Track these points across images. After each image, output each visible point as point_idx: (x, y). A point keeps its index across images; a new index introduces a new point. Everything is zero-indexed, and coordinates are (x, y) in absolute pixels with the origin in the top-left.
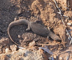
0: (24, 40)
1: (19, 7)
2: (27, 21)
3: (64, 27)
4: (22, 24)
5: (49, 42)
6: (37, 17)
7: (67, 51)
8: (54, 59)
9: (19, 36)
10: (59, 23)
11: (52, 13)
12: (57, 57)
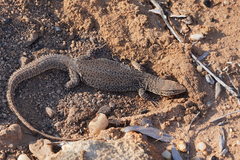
0: (68, 120)
1: (27, 20)
2: (61, 58)
3: (183, 48)
4: (47, 72)
5: (150, 108)
6: (88, 38)
7: (214, 118)
8: (181, 152)
9: (49, 111)
10: (163, 43)
11: (133, 18)
12: (187, 144)
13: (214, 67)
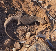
3: (44, 11)
6: (20, 10)
9: (15, 33)
10: (38, 10)
11: (30, 3)
13: (51, 15)
